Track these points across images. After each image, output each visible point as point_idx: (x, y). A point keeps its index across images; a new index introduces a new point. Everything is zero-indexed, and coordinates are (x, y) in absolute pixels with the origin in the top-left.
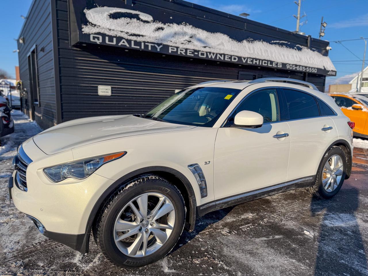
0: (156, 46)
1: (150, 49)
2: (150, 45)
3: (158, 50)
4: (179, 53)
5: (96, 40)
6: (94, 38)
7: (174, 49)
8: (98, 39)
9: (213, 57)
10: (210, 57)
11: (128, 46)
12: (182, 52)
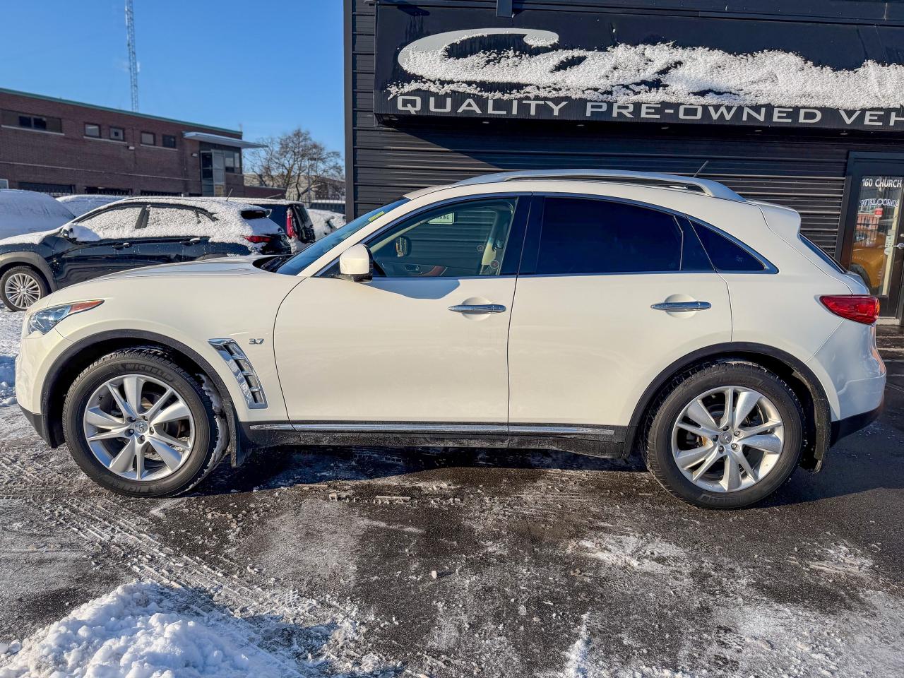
0: (550, 103)
1: (533, 112)
2: (533, 104)
3: (556, 113)
4: (615, 115)
5: (409, 108)
6: (405, 103)
7: (601, 107)
8: (413, 103)
9: (728, 117)
10: (715, 116)
11: (478, 111)
12: (624, 112)
